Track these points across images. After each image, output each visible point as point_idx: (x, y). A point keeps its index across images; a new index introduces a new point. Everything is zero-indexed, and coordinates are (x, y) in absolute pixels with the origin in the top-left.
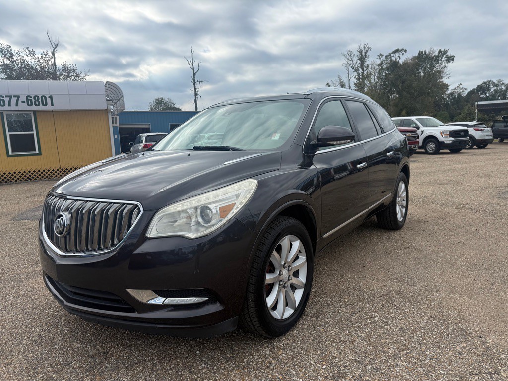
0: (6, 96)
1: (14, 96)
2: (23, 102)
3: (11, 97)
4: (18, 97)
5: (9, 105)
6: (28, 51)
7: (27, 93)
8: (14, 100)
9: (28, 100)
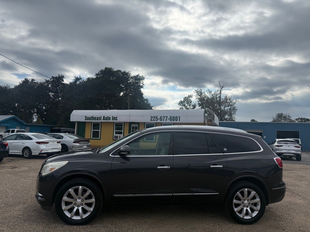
0: (163, 117)
1: (166, 117)
2: (169, 119)
3: (164, 117)
4: (167, 117)
5: (163, 120)
6: (208, 91)
7: (171, 115)
8: (166, 118)
9: (170, 118)
